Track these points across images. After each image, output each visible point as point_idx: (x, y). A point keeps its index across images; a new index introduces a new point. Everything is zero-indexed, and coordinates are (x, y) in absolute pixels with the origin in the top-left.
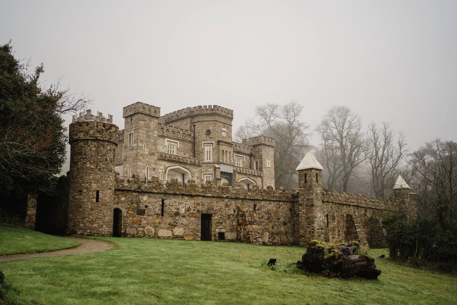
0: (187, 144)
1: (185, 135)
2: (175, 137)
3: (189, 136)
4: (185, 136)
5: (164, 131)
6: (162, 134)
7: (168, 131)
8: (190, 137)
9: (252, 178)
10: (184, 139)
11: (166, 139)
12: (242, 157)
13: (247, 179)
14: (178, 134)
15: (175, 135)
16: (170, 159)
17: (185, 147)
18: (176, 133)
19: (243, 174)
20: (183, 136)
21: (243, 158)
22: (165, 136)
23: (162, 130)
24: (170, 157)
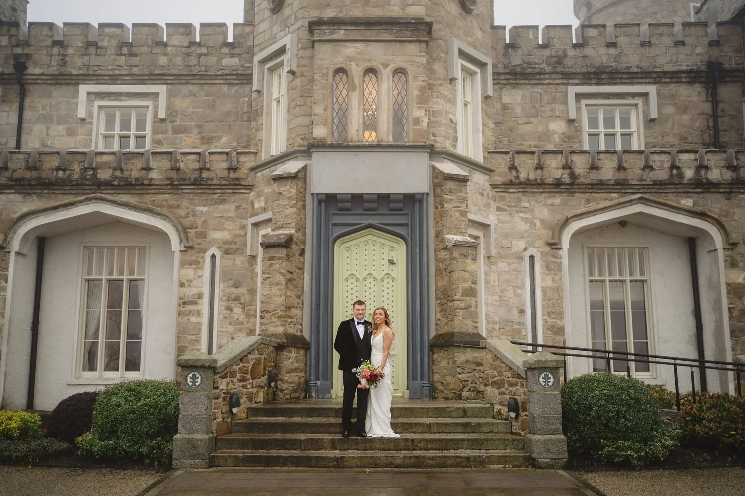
0: (225, 88)
1: (204, 50)
2: (135, 71)
3: (226, 50)
4: (200, 55)
5: (70, 51)
6: (54, 70)
7: (92, 50)
8: (237, 51)
9: (688, 203)
10: (195, 71)
11: (84, 89)
12: (634, 95)
13: (641, 213)
14: (158, 50)
15: (135, 60)
16: (28, 174)
17: (212, 106)
18: (143, 49)
19: (599, 186)
20: (188, 55)
21: (646, 103)
22: (75, 72)
23: (56, 50)
24: (29, 168)
